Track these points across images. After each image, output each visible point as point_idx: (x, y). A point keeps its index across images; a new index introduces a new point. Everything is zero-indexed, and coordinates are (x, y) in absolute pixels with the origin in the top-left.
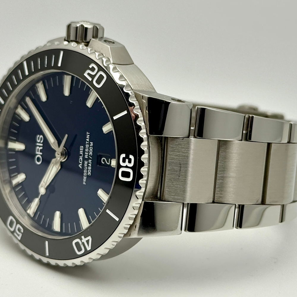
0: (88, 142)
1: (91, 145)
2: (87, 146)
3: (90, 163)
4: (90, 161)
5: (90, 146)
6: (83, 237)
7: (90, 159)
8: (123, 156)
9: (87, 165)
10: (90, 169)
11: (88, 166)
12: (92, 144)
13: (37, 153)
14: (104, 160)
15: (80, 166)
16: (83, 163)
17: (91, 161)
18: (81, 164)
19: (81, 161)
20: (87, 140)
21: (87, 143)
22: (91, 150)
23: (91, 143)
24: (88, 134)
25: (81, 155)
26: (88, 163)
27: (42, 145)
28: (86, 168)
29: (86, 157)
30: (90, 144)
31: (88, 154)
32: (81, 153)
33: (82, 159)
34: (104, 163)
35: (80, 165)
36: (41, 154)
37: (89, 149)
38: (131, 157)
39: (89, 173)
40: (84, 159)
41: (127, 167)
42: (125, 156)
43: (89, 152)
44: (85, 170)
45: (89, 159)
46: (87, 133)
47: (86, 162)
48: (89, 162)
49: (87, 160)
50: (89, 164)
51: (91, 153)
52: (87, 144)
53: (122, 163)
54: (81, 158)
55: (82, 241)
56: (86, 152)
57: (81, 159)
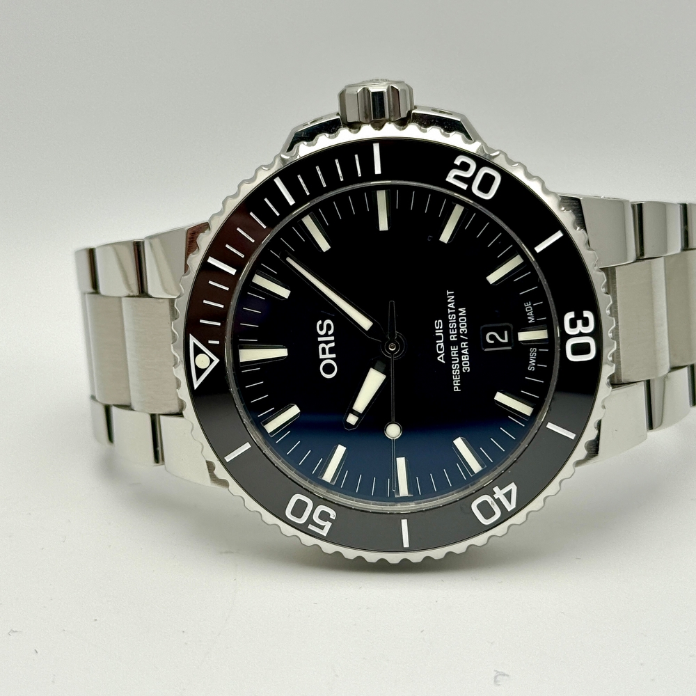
0: (451, 309)
1: (460, 314)
2: (452, 317)
3: (465, 348)
4: (464, 345)
5: (458, 317)
6: (496, 489)
7: (465, 340)
8: (570, 315)
9: (457, 353)
10: (465, 359)
11: (460, 354)
12: (464, 312)
13: (321, 356)
14: (492, 337)
15: (441, 358)
16: (448, 352)
17: (466, 345)
18: (442, 356)
19: (440, 350)
20: (449, 306)
21: (449, 311)
22: (464, 322)
23: (460, 310)
24: (450, 295)
25: (439, 338)
26: (460, 349)
27: (332, 338)
28: (456, 360)
29: (453, 338)
30: (457, 313)
31: (456, 332)
32: (439, 333)
33: (442, 345)
34: (493, 342)
35: (438, 358)
36: (334, 356)
37: (458, 323)
38: (587, 314)
39: (466, 368)
40: (448, 344)
41: (581, 334)
42: (573, 316)
43: (458, 328)
44: (455, 364)
45: (459, 341)
46: (448, 293)
47: (454, 350)
48: (462, 347)
49: (457, 343)
50: (463, 352)
51: (464, 329)
52: (451, 313)
53: (569, 330)
54: (440, 343)
55: (494, 498)
56: (452, 329)
57: (439, 346)
